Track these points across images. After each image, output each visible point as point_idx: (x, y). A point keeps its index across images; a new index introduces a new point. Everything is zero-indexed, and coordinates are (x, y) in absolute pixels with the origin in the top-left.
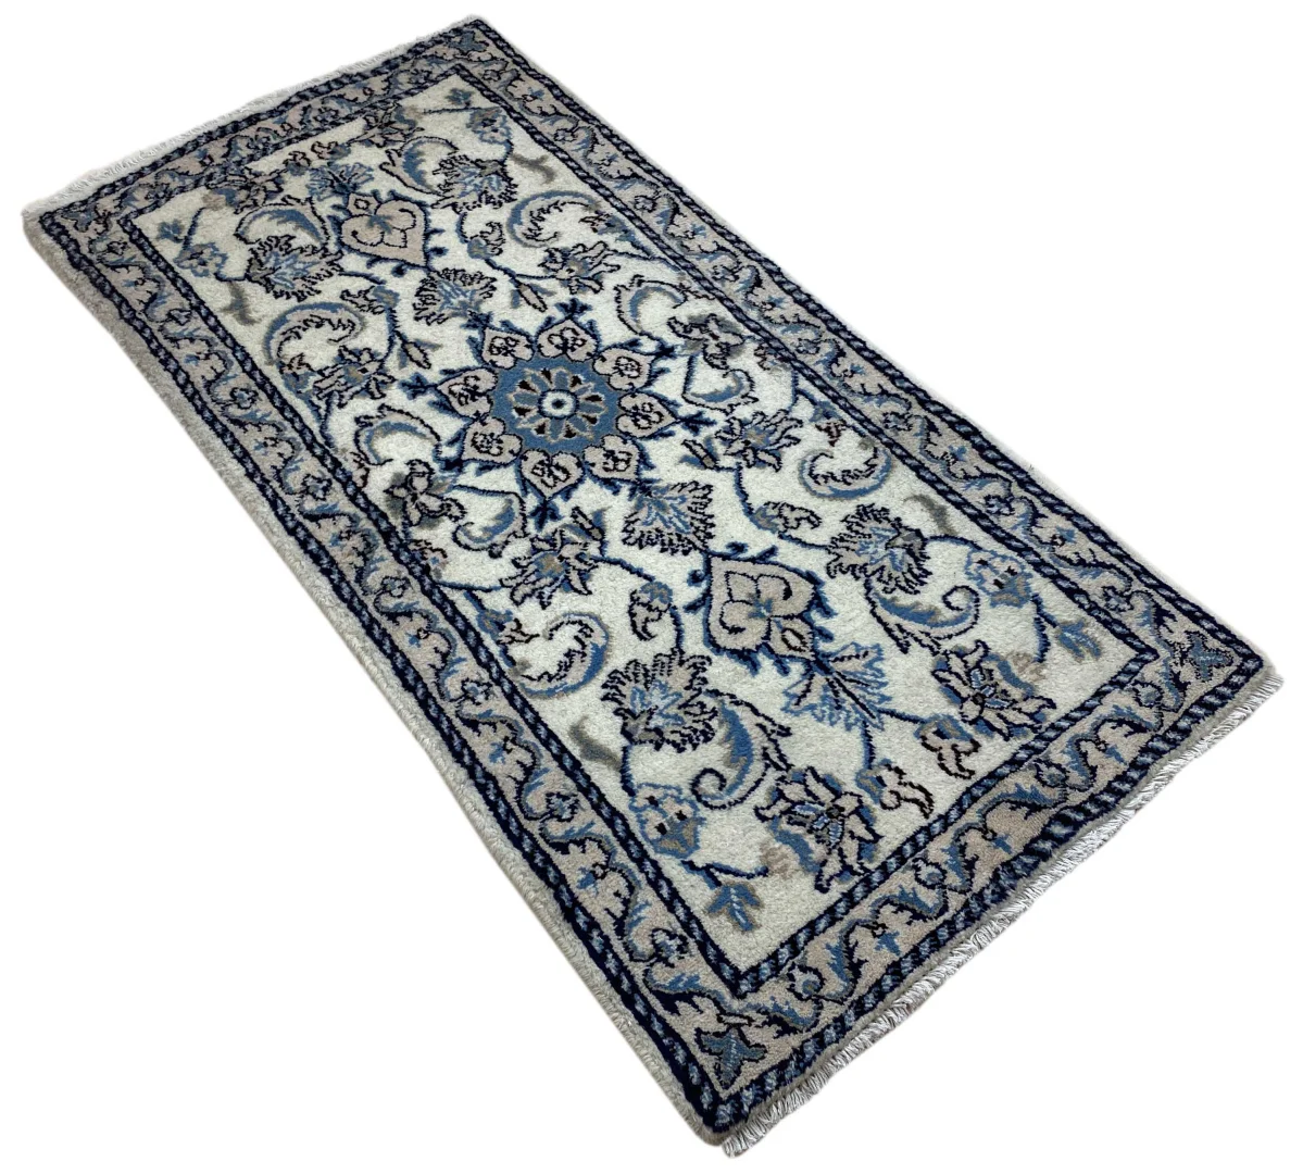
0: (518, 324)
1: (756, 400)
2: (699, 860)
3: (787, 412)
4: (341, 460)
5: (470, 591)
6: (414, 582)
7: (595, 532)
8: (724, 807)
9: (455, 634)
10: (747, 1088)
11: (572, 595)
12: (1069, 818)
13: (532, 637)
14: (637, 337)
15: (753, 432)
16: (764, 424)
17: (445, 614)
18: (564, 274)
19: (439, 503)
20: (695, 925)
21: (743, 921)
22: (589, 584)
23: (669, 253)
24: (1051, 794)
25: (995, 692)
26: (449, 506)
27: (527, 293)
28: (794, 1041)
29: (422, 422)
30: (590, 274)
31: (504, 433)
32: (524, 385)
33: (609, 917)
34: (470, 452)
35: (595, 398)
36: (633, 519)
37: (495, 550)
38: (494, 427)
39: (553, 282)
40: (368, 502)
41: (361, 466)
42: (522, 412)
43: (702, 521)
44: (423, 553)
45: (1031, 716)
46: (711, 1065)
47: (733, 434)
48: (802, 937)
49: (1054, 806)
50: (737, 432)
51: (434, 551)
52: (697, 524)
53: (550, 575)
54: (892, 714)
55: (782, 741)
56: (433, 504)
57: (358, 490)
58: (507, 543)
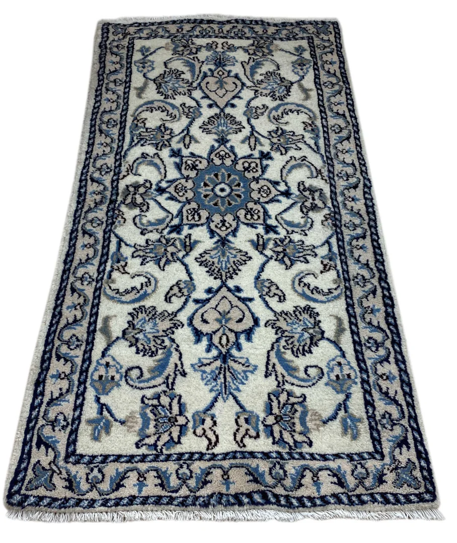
0: (237, 150)
1: (306, 235)
2: (103, 399)
3: (314, 247)
4: (123, 165)
5: (120, 240)
6: (104, 225)
7: (188, 248)
8: (132, 386)
9: (100, 253)
10: (34, 497)
11: (156, 267)
12: (268, 496)
13: (127, 273)
14: (281, 181)
15: (292, 247)
16: (300, 247)
17: (103, 243)
18: (275, 140)
19: (142, 201)
20: (77, 422)
21: (96, 435)
22: (166, 266)
23: (327, 154)
24: (269, 480)
25: (289, 421)
27: (253, 140)
28: (69, 494)
29: (165, 168)
30: (286, 146)
31: (190, 189)
32: (216, 175)
33: (50, 395)
34: (172, 190)
36: (208, 252)
37: (145, 231)
38: (190, 185)
39: (268, 141)
40: (117, 186)
41: (128, 171)
42: (206, 185)
43: (234, 270)
44: (118, 216)
45: (295, 442)
46: (30, 478)
47: (282, 243)
48: (112, 458)
49: (265, 487)
50: (285, 243)
51: (122, 218)
52: (231, 269)
53: (155, 254)
54: (235, 398)
55: (179, 377)
56: (139, 200)
57: (118, 180)
58: (151, 231)
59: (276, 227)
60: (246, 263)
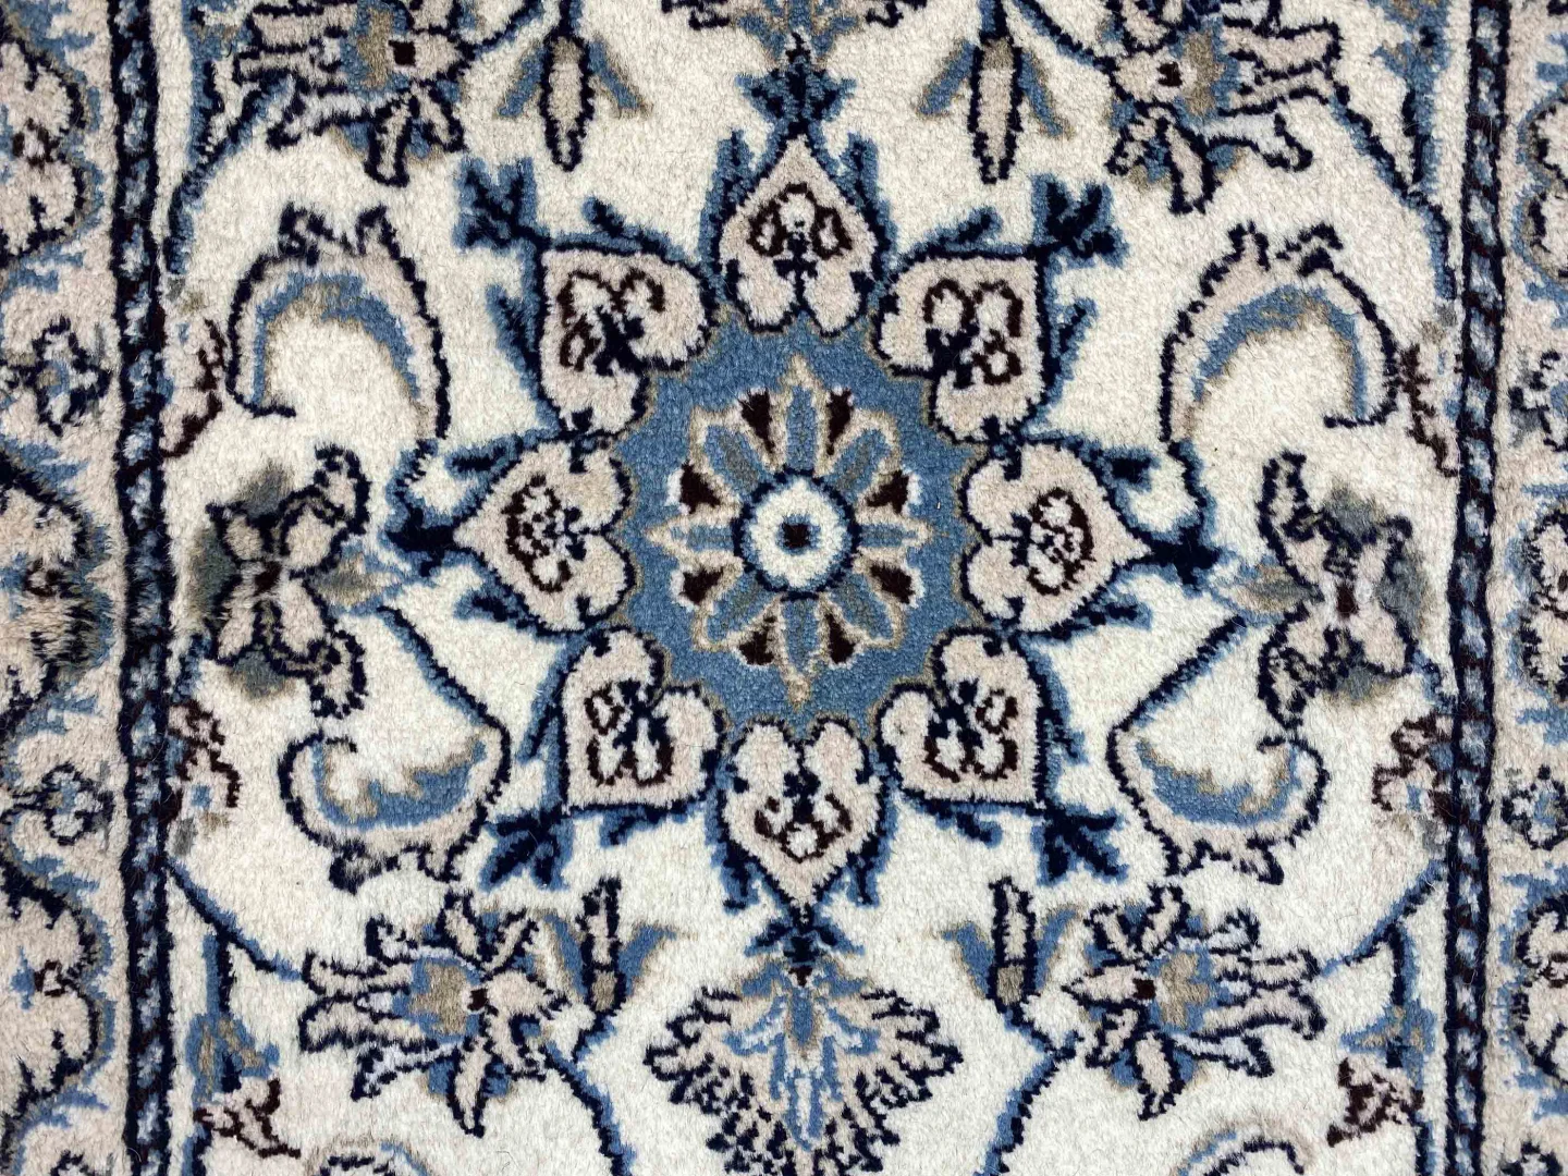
0: (891, 183)
1: (1275, 876)
3: (1313, 969)
4: (171, 328)
5: (224, 935)
6: (120, 824)
7: (605, 983)
9: (122, 1028)
11: (438, 1109)
13: (282, 1149)
14: (1158, 449)
15: (1186, 967)
16: (1231, 962)
17: (134, 957)
18: (1141, 76)
19: (315, 630)
22: (492, 1108)
23: (1478, 213)
26: (334, 658)
27: (996, 79)
29: (437, 343)
30: (1210, 131)
31: (604, 530)
32: (758, 413)
34: (485, 532)
35: (896, 583)
36: (715, 1007)
37: (354, 865)
38: (595, 496)
39: (1096, 86)
40: (156, 517)
41: (206, 383)
42: (697, 492)
43: (861, 1139)
44: (189, 756)
47: (1135, 940)
50: (1149, 939)
51: (217, 766)
52: (844, 1135)
53: (424, 1021)
56: (301, 626)
57: (154, 459)
58: (392, 863)
59: (1108, 822)
60: (925, 1095)
